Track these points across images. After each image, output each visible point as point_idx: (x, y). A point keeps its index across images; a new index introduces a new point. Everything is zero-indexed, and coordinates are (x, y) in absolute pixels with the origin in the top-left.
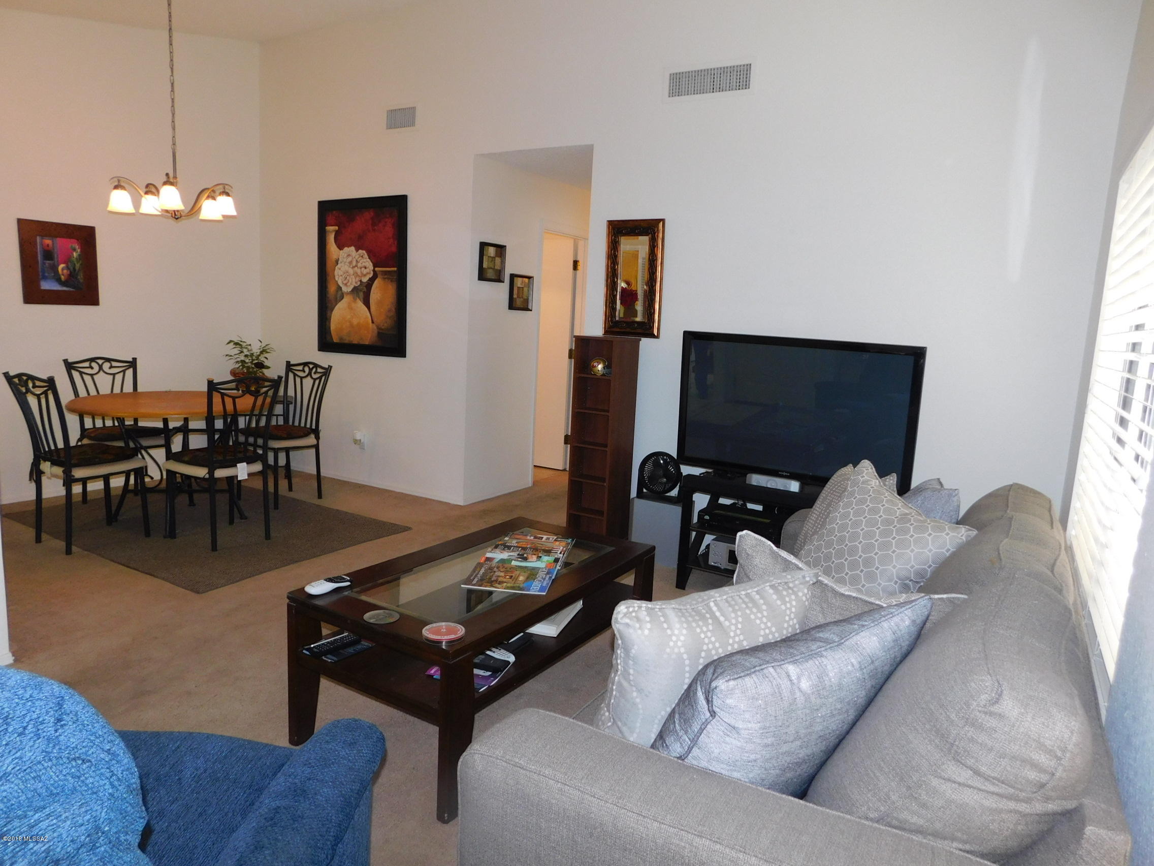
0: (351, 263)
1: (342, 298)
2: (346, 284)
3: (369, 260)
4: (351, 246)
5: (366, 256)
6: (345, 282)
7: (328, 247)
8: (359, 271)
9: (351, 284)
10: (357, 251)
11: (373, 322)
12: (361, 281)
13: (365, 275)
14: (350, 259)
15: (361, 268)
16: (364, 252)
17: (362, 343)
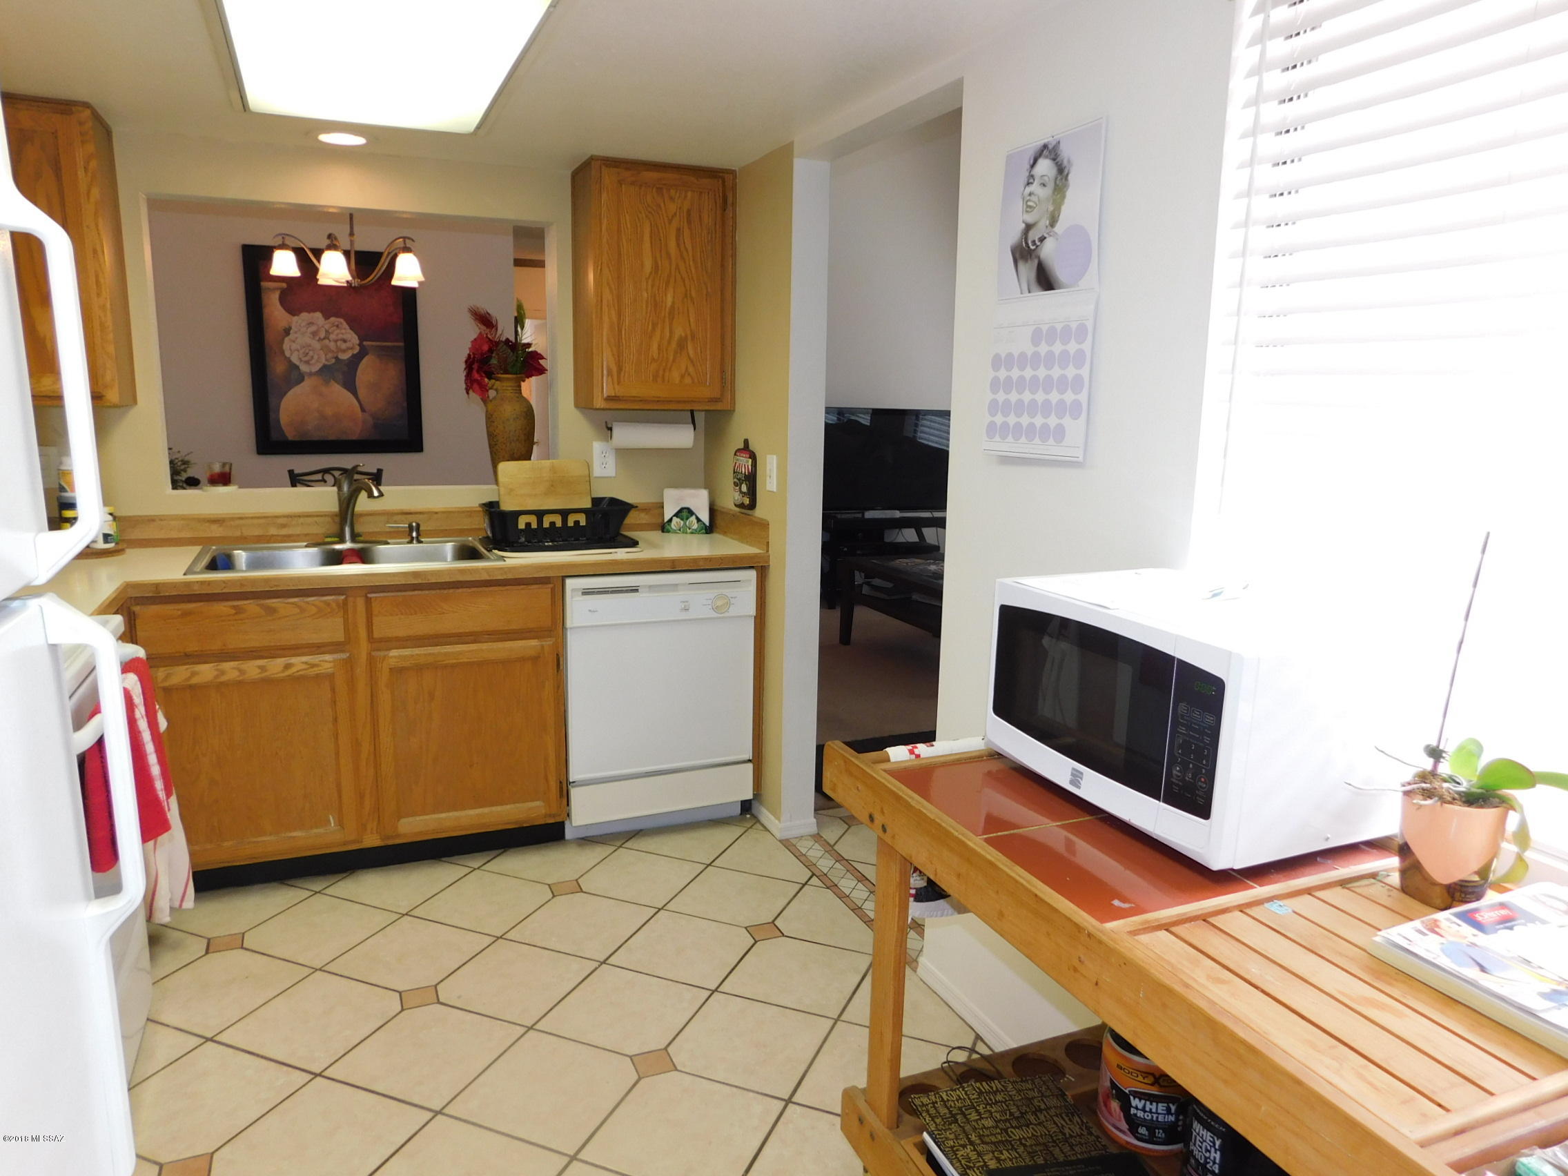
0: (314, 334)
1: (302, 380)
2: (307, 362)
3: (351, 331)
4: (314, 311)
5: (345, 325)
6: (306, 359)
7: (266, 311)
8: (332, 345)
9: (317, 361)
10: (327, 317)
11: (363, 410)
12: (337, 358)
13: (344, 351)
14: (314, 328)
15: (336, 341)
16: (342, 320)
17: (344, 437)
